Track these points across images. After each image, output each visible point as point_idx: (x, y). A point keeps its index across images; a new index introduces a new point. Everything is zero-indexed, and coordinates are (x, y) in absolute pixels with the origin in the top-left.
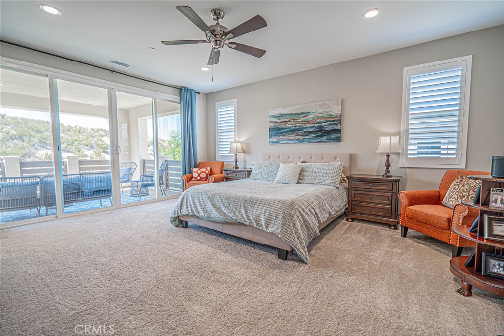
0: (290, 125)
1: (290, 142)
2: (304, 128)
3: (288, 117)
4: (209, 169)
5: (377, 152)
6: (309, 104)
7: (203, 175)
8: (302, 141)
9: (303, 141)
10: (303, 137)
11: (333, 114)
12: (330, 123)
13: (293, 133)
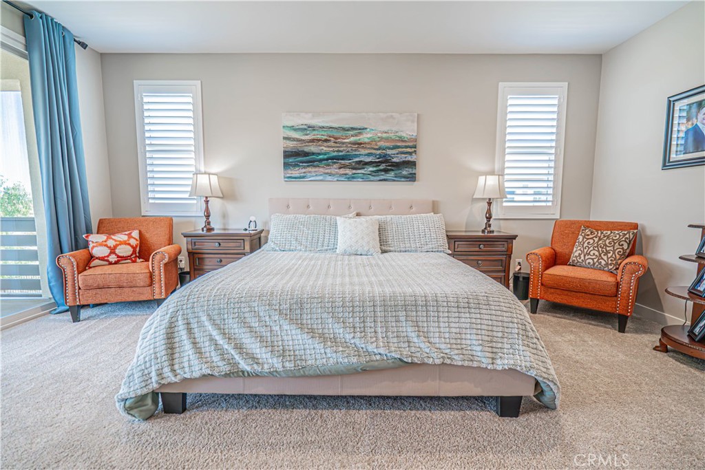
0: (328, 147)
1: (329, 178)
2: (357, 156)
3: (323, 133)
4: (135, 234)
5: (474, 197)
6: (364, 114)
7: (125, 251)
8: (351, 178)
9: (353, 178)
10: (354, 171)
11: (404, 135)
12: (400, 150)
13: (335, 163)
